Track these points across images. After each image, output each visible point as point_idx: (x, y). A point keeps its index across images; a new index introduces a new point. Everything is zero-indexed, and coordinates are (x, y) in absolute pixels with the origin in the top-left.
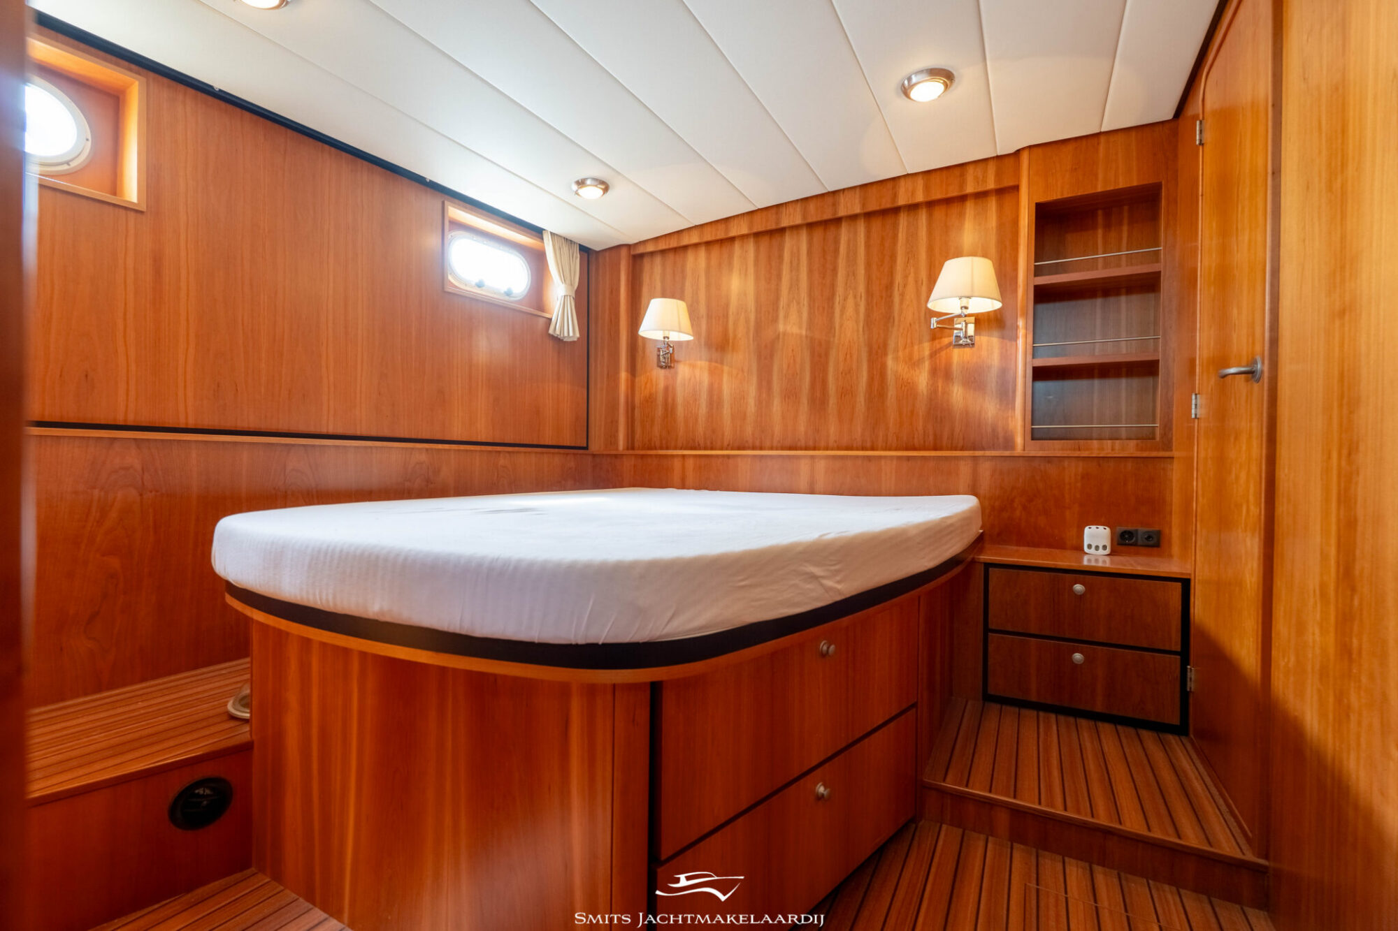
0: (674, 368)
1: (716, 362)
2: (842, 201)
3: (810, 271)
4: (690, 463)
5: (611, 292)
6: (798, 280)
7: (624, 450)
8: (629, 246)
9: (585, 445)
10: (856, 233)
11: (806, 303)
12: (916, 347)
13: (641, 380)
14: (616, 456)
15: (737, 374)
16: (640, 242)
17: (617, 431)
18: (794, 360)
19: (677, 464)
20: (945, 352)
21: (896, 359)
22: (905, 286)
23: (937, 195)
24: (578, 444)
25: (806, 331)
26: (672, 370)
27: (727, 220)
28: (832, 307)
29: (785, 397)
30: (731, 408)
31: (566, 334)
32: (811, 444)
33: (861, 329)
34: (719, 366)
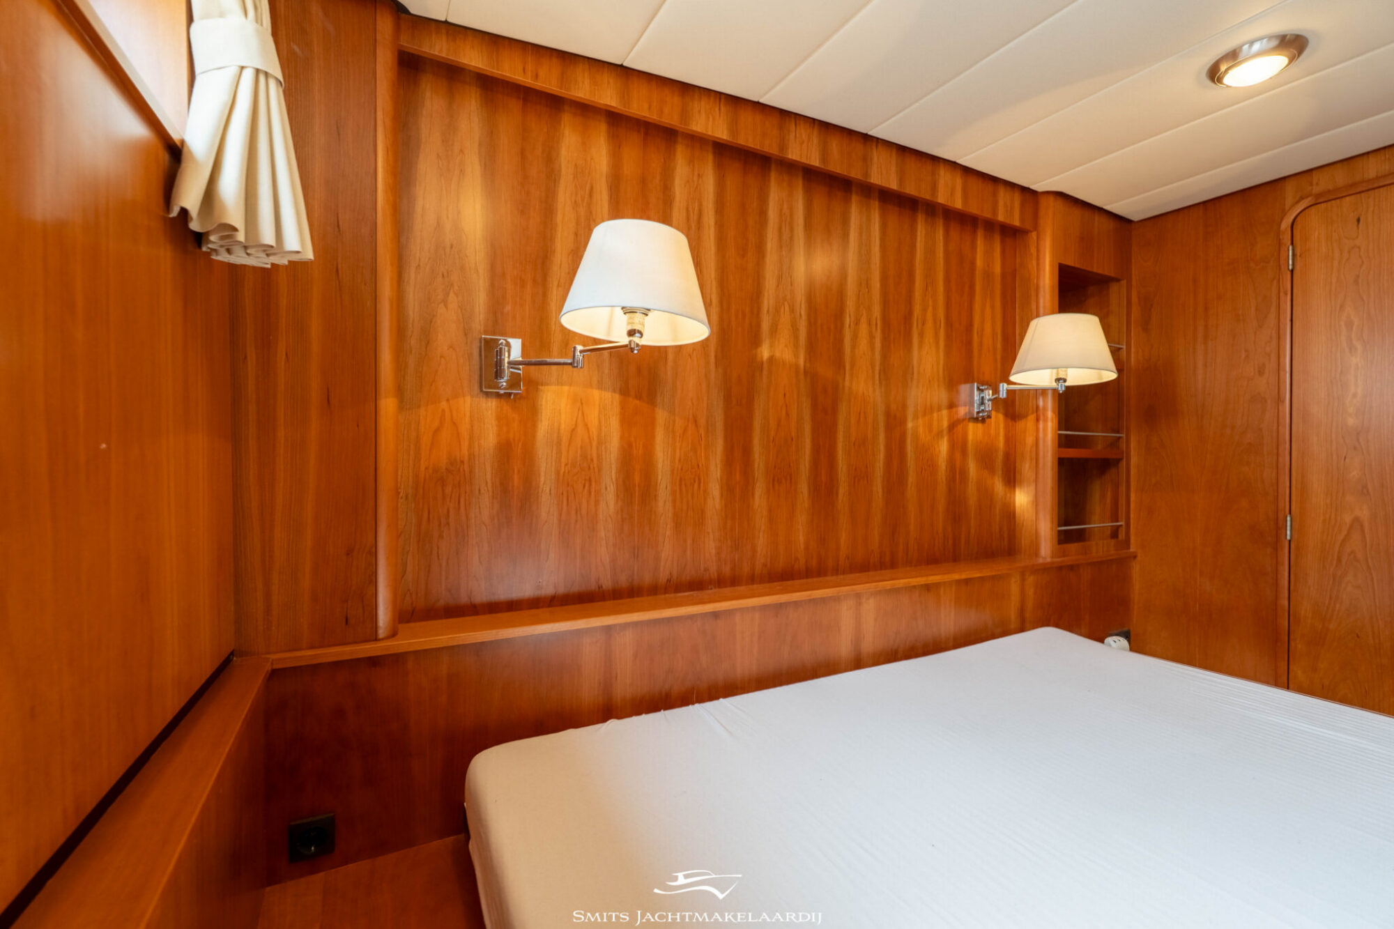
0: (528, 398)
2: (875, 159)
6: (791, 267)
7: (389, 633)
10: (869, 219)
11: (803, 312)
14: (369, 662)
17: (365, 579)
20: (963, 425)
22: (924, 324)
25: (805, 362)
26: (522, 404)
28: (840, 331)
29: (773, 480)
31: (268, 237)
33: (877, 377)
34: (644, 406)
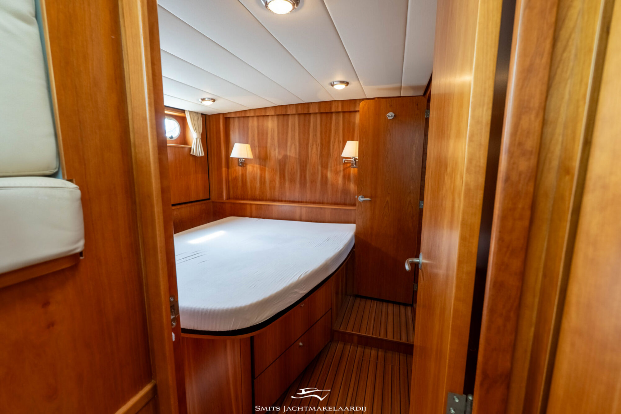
0: (245, 166)
1: (263, 165)
2: (311, 107)
3: (299, 133)
4: (254, 207)
5: (217, 133)
6: (294, 136)
7: (226, 200)
8: (224, 114)
9: (209, 198)
10: (316, 119)
11: (298, 145)
12: (338, 166)
13: (231, 170)
14: (223, 203)
15: (271, 171)
16: (228, 113)
17: (222, 192)
18: (294, 168)
19: (248, 207)
20: (348, 169)
21: (331, 170)
22: (334, 143)
23: (346, 109)
24: (206, 198)
25: (298, 156)
26: (245, 167)
27: (265, 108)
28: (308, 148)
29: (290, 181)
30: (269, 185)
31: (198, 155)
32: (300, 200)
33: (319, 157)
34: (264, 167)
